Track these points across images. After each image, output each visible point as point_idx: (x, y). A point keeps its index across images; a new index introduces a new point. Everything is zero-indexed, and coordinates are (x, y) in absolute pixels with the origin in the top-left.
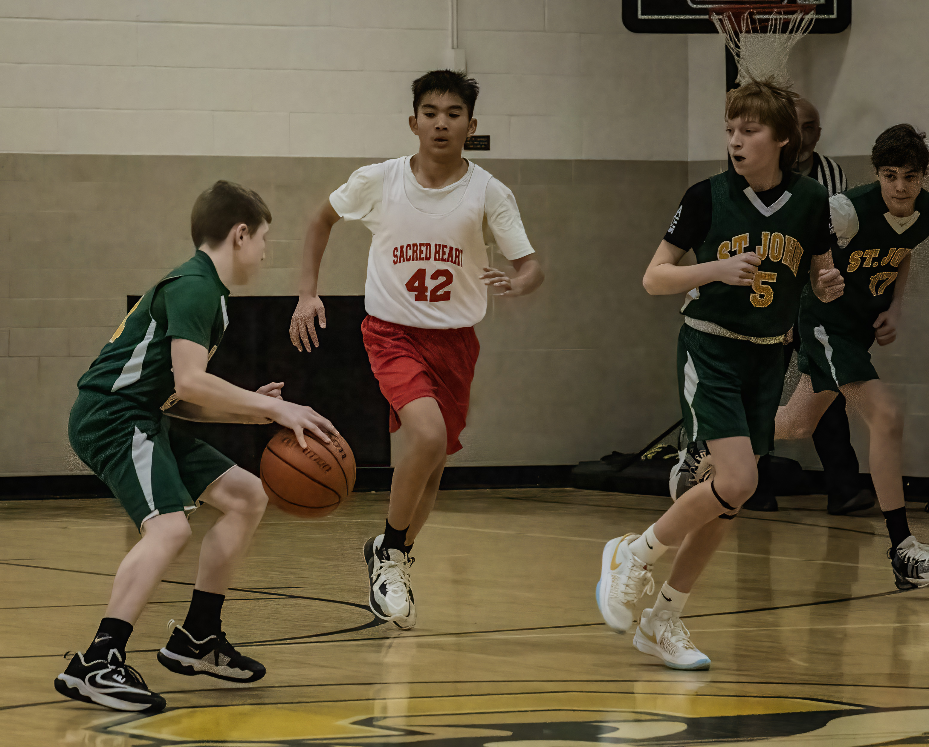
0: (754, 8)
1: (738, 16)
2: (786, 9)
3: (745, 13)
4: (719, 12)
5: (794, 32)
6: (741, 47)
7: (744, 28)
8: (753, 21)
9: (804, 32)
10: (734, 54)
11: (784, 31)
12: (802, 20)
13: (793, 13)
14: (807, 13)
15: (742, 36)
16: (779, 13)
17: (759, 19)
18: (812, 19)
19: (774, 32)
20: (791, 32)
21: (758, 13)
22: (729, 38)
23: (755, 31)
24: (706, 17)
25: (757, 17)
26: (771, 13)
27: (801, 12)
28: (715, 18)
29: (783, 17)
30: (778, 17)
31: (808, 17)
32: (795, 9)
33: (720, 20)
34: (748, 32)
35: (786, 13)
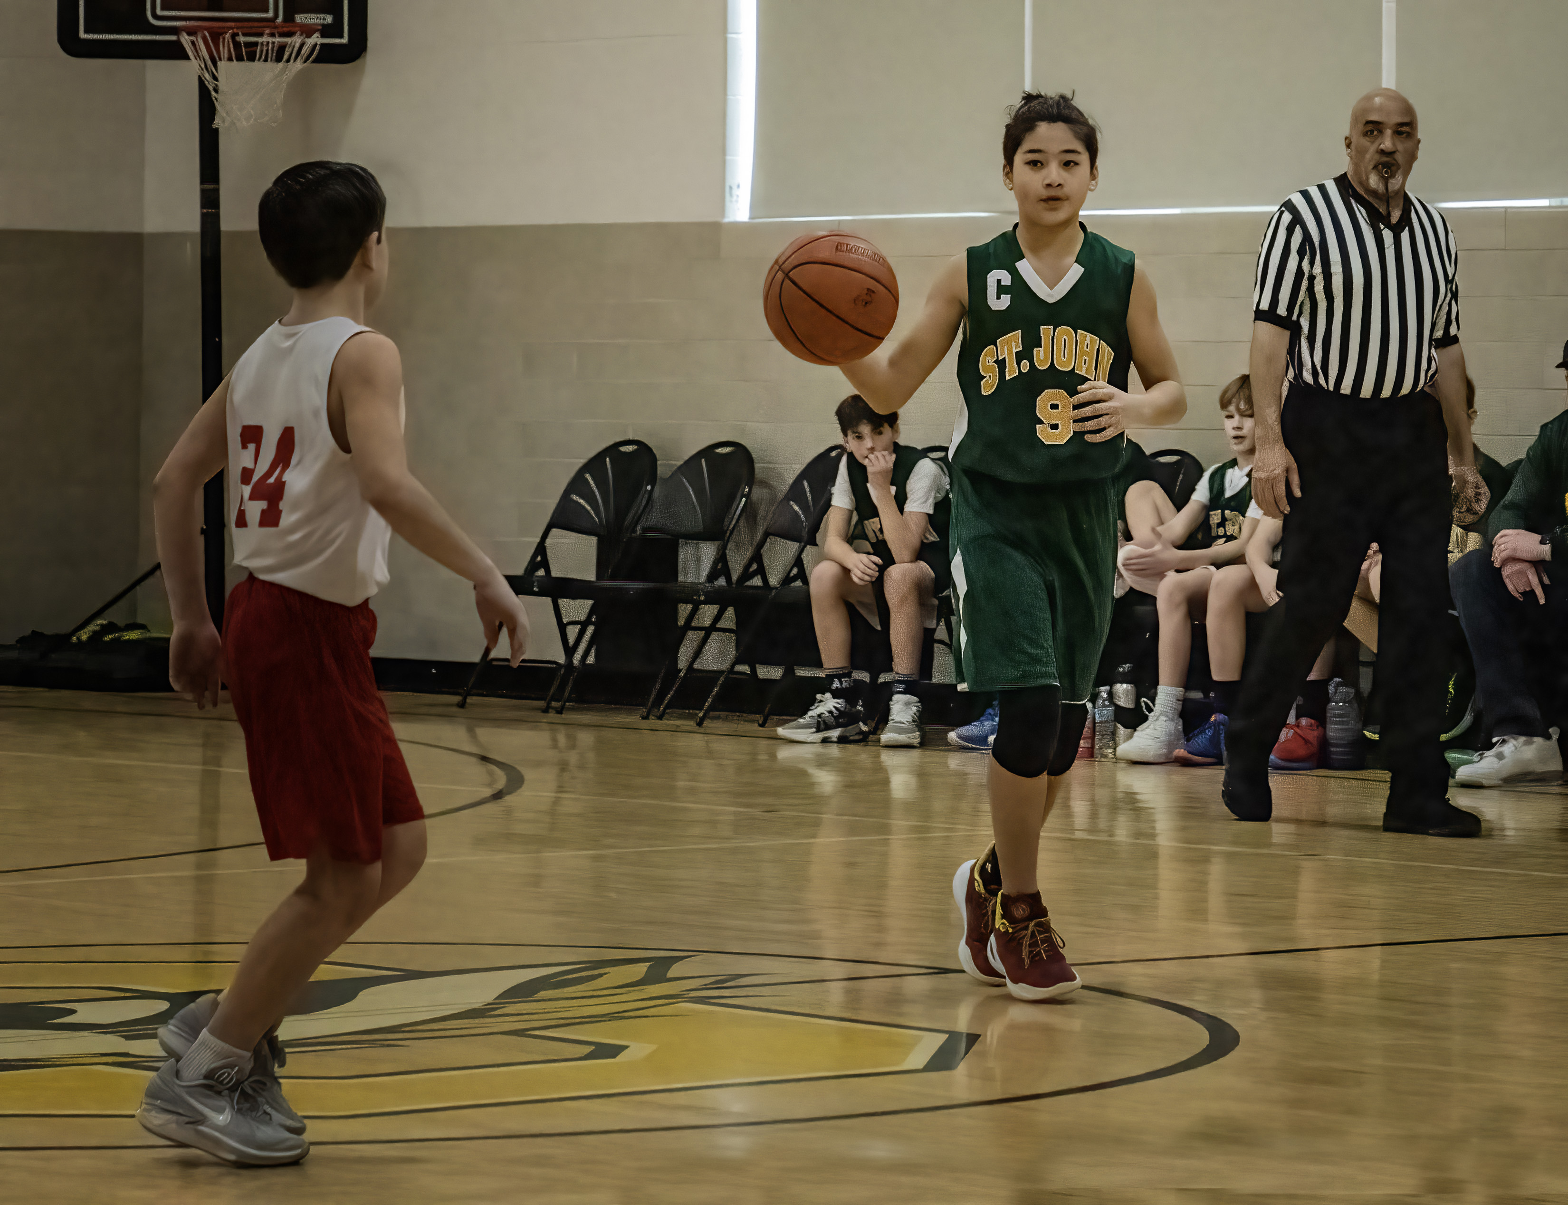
0: (237, 28)
1: (216, 36)
2: (281, 30)
3: (226, 33)
4: (191, 32)
5: (292, 61)
6: (219, 79)
7: (225, 53)
8: (237, 45)
9: (305, 62)
10: (211, 88)
11: (279, 59)
12: (302, 45)
13: (290, 34)
14: (309, 36)
15: (222, 65)
16: (272, 35)
17: (245, 43)
18: (316, 45)
19: (266, 60)
20: (288, 61)
21: (244, 35)
22: (203, 66)
23: (240, 58)
24: (173, 38)
25: (242, 39)
26: (261, 35)
27: (301, 35)
28: (185, 39)
29: (277, 40)
30: (271, 40)
31: (310, 41)
32: (293, 29)
33: (193, 43)
34: (230, 59)
35: (283, 35)
